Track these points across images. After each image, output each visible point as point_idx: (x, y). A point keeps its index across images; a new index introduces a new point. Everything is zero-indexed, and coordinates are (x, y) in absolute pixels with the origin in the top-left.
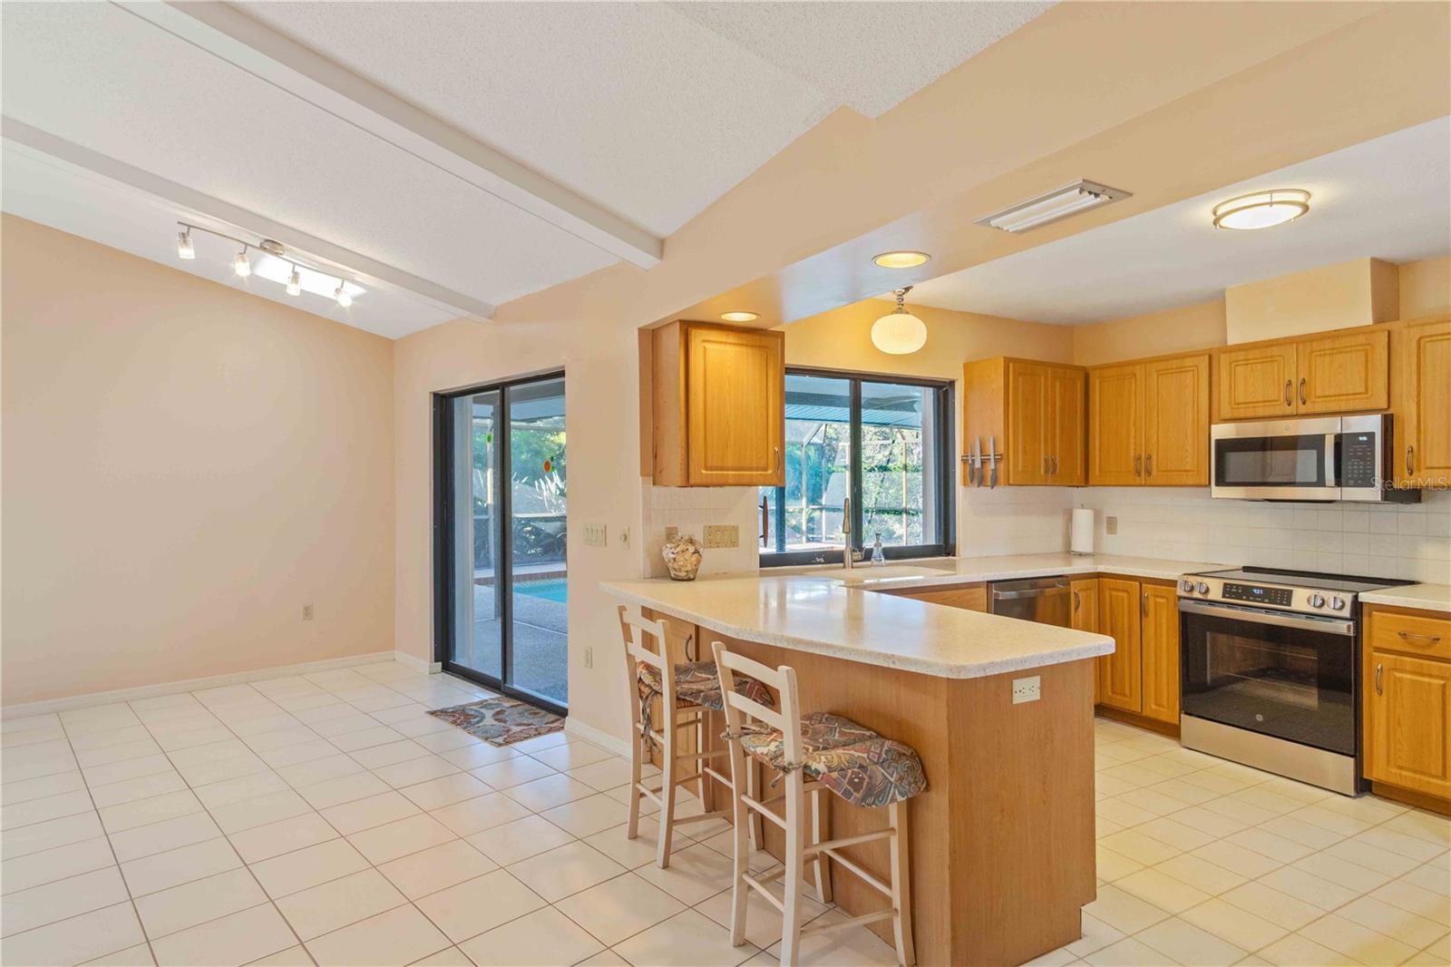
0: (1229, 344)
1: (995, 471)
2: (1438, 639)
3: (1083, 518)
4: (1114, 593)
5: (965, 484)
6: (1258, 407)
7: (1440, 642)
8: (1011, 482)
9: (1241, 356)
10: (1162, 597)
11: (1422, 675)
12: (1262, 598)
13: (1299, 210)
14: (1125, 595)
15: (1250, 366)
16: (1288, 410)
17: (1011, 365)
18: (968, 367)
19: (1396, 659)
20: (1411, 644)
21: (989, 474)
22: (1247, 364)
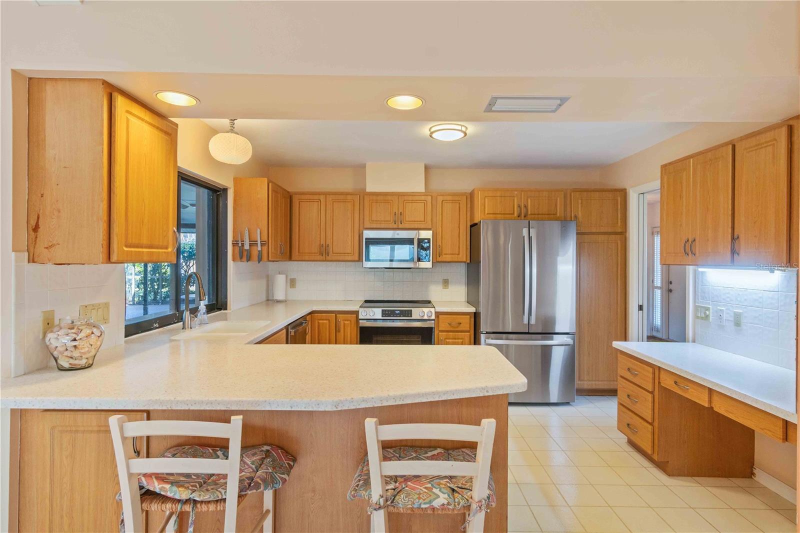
0: (367, 191)
1: (260, 253)
2: (461, 323)
3: (280, 281)
4: (320, 321)
5: (234, 260)
6: (382, 223)
7: (462, 324)
8: (270, 259)
9: (375, 198)
10: (348, 320)
11: (455, 339)
13: (463, 135)
14: (327, 322)
15: (378, 203)
16: (395, 226)
17: (270, 184)
18: (236, 181)
19: (447, 334)
20: (452, 327)
21: (255, 253)
22: (377, 202)
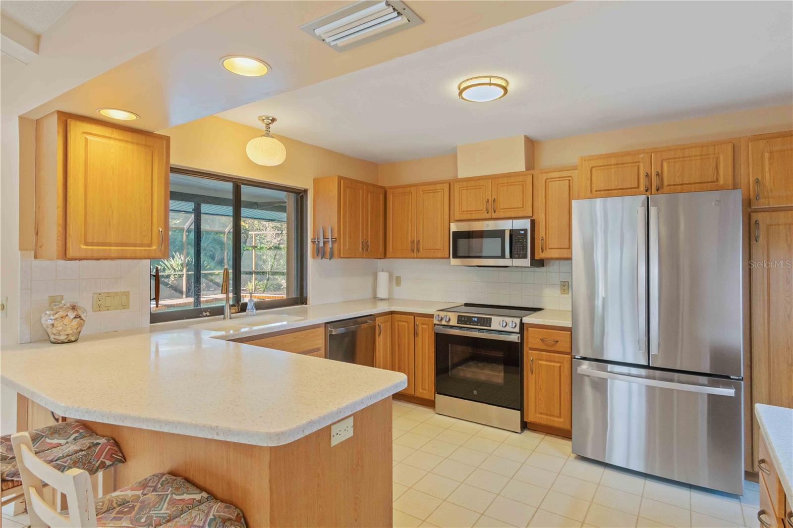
0: (459, 177)
1: (332, 249)
2: (558, 341)
3: (383, 277)
4: (400, 323)
5: (313, 257)
6: (473, 213)
7: (559, 342)
8: (342, 256)
9: (465, 184)
10: (426, 324)
11: (551, 361)
12: (477, 323)
13: (502, 92)
14: (406, 324)
15: (469, 190)
16: (488, 216)
17: (342, 181)
18: (316, 181)
19: (539, 354)
20: (546, 345)
21: (328, 250)
22: (468, 189)
